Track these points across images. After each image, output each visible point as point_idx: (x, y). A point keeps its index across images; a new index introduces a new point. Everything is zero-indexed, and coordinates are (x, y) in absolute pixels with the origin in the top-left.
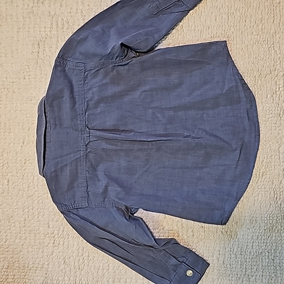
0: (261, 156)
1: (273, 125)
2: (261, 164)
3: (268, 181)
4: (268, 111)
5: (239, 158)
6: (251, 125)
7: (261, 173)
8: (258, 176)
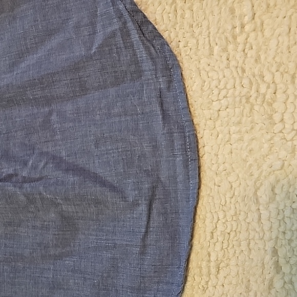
0: (209, 215)
1: (233, 129)
2: (208, 238)
3: (234, 282)
4: (216, 92)
5: (147, 227)
6: (171, 133)
7: (212, 264)
8: (205, 271)
